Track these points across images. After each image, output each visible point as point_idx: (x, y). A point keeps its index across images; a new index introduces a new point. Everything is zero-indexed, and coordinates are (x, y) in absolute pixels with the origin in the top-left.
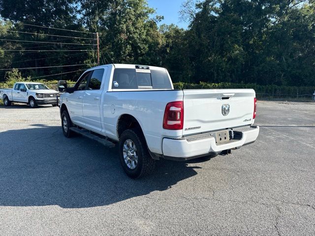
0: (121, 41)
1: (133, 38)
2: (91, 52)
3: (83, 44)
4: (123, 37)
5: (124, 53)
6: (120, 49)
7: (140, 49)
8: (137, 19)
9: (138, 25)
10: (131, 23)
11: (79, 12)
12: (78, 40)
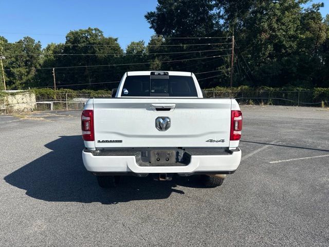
0: (261, 41)
1: (276, 36)
2: (227, 57)
3: (221, 50)
4: (264, 36)
5: (264, 54)
6: (260, 50)
7: (285, 48)
8: (283, 13)
9: (285, 20)
10: (274, 20)
11: (222, 17)
12: (217, 46)
